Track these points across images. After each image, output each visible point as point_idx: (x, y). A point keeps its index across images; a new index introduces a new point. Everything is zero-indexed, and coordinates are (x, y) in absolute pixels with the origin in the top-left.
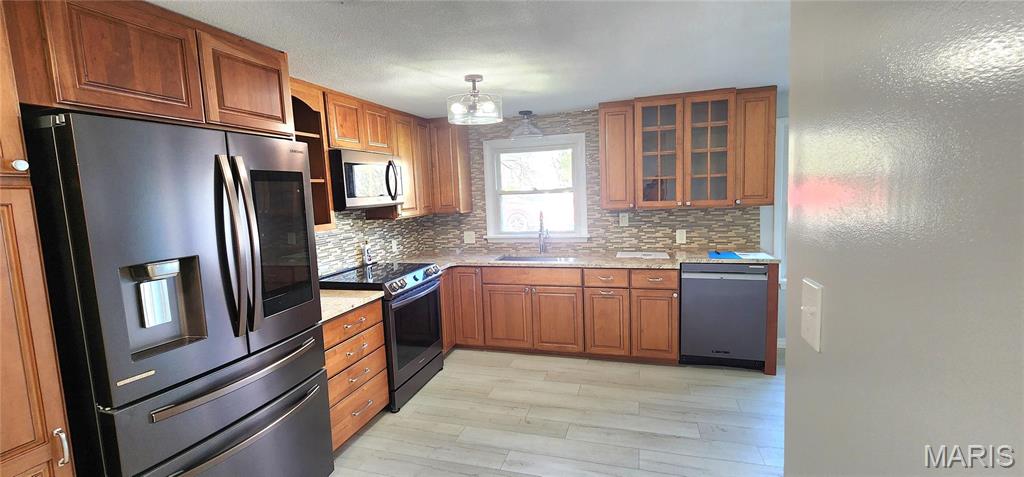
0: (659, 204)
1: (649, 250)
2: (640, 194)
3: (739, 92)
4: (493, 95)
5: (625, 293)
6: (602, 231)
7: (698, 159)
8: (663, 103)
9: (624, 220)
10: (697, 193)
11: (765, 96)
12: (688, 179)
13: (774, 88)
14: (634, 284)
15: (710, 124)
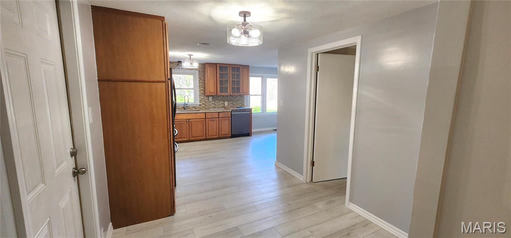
0: (223, 94)
1: (218, 108)
2: (219, 91)
3: (242, 66)
4: (197, 60)
5: (218, 119)
6: (204, 102)
7: (233, 82)
8: (225, 66)
9: (211, 99)
10: (233, 91)
11: (247, 67)
12: (231, 88)
13: (248, 66)
14: (220, 116)
15: (236, 73)
